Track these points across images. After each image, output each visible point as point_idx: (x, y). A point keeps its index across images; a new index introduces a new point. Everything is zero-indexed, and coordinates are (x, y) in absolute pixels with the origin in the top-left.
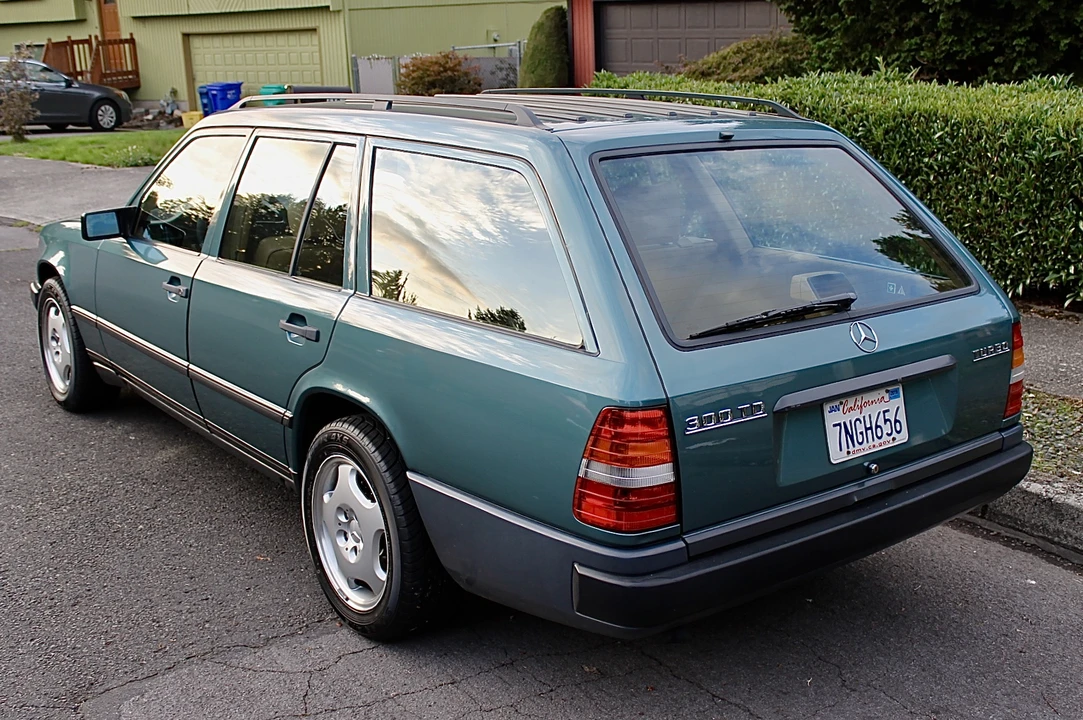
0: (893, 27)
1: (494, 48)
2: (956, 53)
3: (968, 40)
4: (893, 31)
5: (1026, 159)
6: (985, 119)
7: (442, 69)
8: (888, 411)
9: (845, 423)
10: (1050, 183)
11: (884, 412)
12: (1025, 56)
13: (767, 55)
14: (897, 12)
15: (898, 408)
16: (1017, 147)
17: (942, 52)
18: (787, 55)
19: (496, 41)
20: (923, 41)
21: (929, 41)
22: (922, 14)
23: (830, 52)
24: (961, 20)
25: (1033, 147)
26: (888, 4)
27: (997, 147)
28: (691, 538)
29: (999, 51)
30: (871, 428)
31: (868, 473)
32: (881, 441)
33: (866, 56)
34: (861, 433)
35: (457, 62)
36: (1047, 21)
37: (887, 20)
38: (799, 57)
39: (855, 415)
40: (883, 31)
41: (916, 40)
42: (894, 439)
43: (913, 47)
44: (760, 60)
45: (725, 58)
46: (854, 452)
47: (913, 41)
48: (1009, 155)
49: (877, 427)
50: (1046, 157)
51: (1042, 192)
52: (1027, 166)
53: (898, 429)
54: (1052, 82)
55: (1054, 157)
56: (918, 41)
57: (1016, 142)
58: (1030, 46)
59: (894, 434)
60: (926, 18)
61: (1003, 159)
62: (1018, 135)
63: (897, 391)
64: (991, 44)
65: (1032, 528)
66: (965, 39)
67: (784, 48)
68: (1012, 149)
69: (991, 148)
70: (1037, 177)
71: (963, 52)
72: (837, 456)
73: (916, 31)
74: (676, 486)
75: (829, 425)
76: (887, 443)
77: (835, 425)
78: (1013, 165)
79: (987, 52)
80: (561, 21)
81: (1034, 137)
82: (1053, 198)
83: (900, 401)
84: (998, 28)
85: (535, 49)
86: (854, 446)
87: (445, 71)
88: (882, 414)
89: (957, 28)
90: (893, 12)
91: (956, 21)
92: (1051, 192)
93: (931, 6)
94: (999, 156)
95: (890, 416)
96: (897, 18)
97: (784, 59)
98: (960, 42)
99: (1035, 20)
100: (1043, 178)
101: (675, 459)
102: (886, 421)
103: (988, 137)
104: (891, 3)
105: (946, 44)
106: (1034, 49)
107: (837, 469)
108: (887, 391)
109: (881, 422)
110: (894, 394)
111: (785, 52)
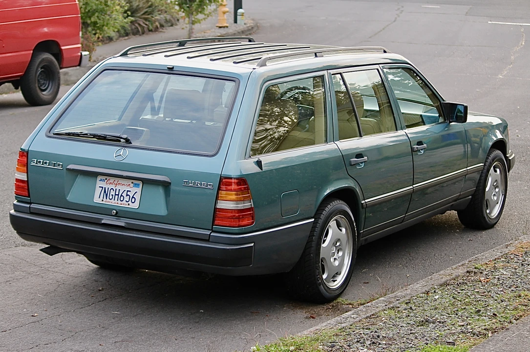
8: (130, 191)
9: (105, 188)
11: (128, 191)
15: (136, 192)
30: (118, 195)
32: (121, 202)
34: (112, 195)
39: (113, 186)
42: (129, 204)
46: (106, 202)
49: (121, 196)
53: (133, 201)
59: (130, 202)
63: (138, 185)
72: (97, 200)
74: (27, 182)
75: (98, 186)
76: (124, 204)
77: (100, 187)
83: (139, 190)
86: (106, 199)
88: (126, 192)
95: (131, 194)
101: (27, 172)
102: (127, 195)
107: (96, 205)
108: (132, 183)
109: (124, 195)
110: (136, 185)
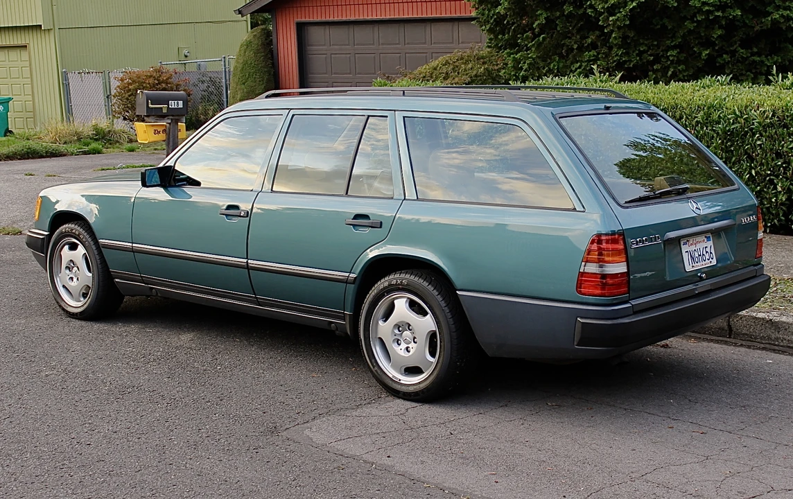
0: (575, 43)
1: (185, 64)
2: (625, 62)
3: (633, 52)
4: (575, 46)
5: (714, 131)
6: (684, 105)
7: (156, 82)
8: (707, 247)
9: (690, 251)
10: (731, 146)
11: (705, 247)
12: (676, 64)
13: (470, 66)
14: (578, 32)
15: (711, 246)
16: (707, 123)
17: (615, 61)
18: (486, 66)
19: (186, 56)
20: (598, 54)
21: (603, 53)
22: (597, 33)
23: (525, 63)
24: (628, 37)
25: (718, 123)
26: (570, 26)
27: (694, 123)
28: (634, 302)
29: (657, 60)
30: (701, 255)
31: (701, 279)
32: (705, 262)
33: (554, 66)
34: (697, 257)
35: (168, 75)
36: (692, 37)
37: (570, 38)
38: (496, 68)
39: (693, 248)
40: (568, 46)
41: (593, 53)
42: (711, 262)
43: (592, 58)
44: (465, 70)
45: (435, 69)
46: (694, 267)
47: (591, 53)
48: (702, 128)
49: (703, 254)
50: (727, 128)
51: (726, 152)
52: (715, 135)
53: (712, 257)
54: (718, 81)
55: (733, 129)
56: (595, 54)
57: (707, 119)
58: (680, 56)
59: (711, 260)
60: (600, 36)
61: (698, 132)
62: (708, 115)
63: (709, 237)
64: (651, 55)
65: (761, 339)
66: (631, 52)
67: (482, 60)
68: (706, 124)
69: (690, 124)
70: (723, 142)
71: (630, 61)
72: (688, 268)
73: (593, 46)
74: (627, 274)
75: (683, 252)
76: (707, 264)
77: (686, 252)
78: (705, 135)
79: (648, 61)
80: (266, 39)
81: (719, 116)
82: (734, 156)
83: (711, 243)
84: (656, 43)
85: (245, 63)
86: (694, 263)
87: (159, 83)
88: (705, 249)
89: (625, 43)
90: (575, 31)
91: (625, 38)
92: (732, 151)
93: (606, 27)
94: (695, 129)
95: (708, 250)
96: (578, 37)
97: (484, 69)
98: (627, 54)
99: (683, 37)
100: (727, 143)
101: (627, 261)
102: (707, 252)
103: (687, 117)
104: (573, 24)
105: (617, 55)
106: (683, 58)
107: (689, 274)
108: (706, 237)
109: (705, 253)
110: (709, 239)
111: (484, 63)
